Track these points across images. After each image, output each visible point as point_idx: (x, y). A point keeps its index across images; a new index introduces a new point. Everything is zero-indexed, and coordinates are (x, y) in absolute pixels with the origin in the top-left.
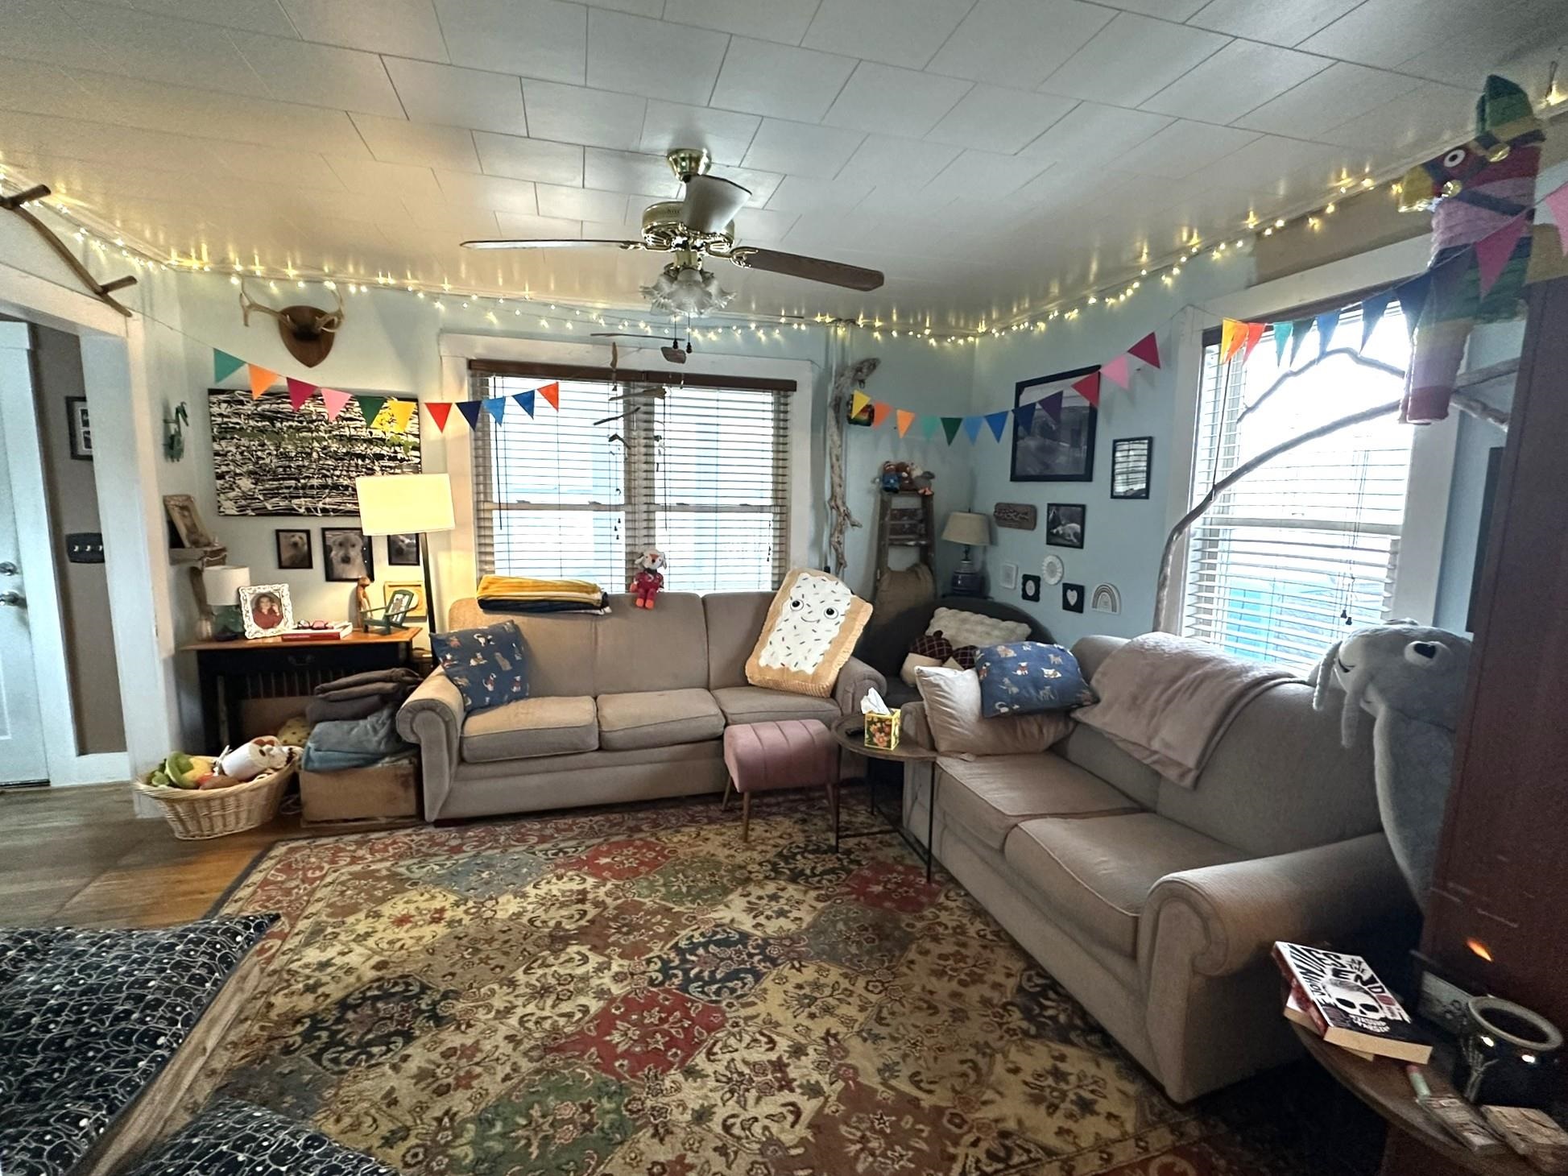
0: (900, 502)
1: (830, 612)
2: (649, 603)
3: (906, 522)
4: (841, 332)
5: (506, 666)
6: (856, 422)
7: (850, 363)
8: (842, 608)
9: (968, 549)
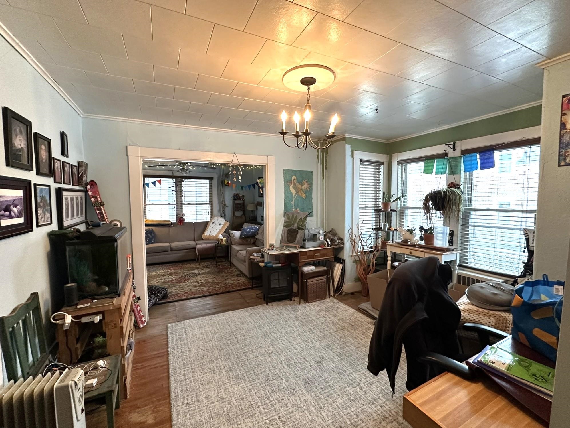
0: (237, 202)
1: (220, 224)
2: (181, 224)
3: (239, 206)
4: (223, 167)
5: (151, 237)
6: (226, 185)
7: (225, 173)
8: (222, 223)
9: (252, 211)
